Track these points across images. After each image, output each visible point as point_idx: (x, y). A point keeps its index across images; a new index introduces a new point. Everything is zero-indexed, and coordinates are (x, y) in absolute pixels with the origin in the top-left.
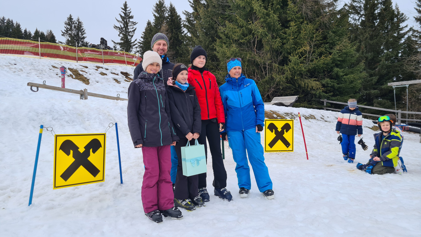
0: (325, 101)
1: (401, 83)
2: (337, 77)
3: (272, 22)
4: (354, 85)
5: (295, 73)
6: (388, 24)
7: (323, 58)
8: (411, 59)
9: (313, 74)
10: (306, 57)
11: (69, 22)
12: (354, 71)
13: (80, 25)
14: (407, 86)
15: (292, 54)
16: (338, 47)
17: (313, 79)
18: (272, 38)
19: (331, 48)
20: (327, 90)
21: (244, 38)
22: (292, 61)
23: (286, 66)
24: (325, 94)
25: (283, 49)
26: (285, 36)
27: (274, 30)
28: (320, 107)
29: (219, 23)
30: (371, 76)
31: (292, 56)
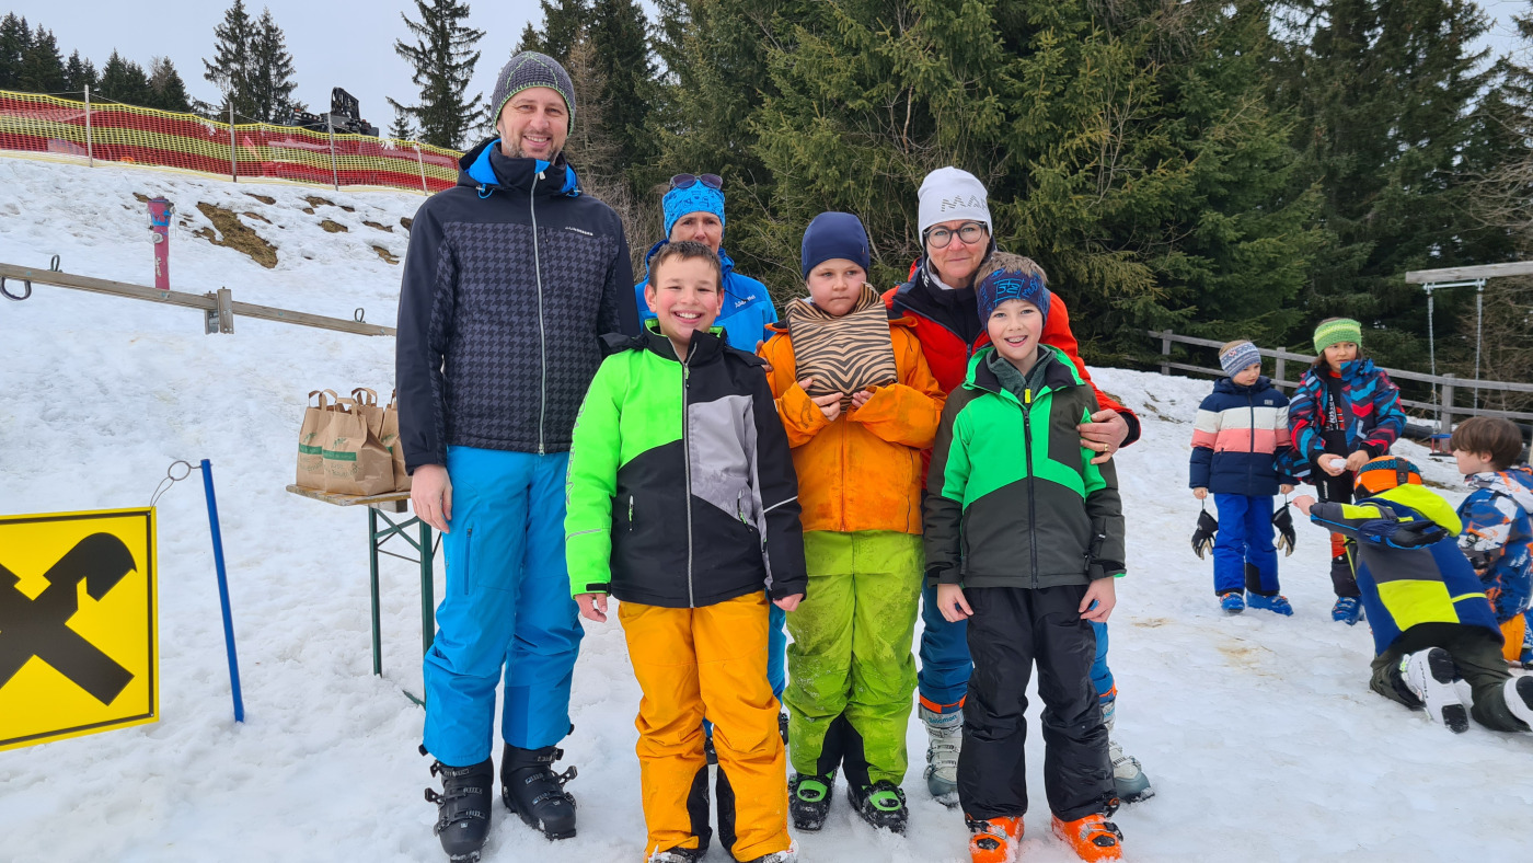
0: (1167, 337)
1: (1457, 274)
2: (1214, 247)
3: (968, 32)
4: (1276, 277)
5: (1054, 228)
6: (1417, 44)
7: (1163, 171)
8: (1498, 178)
9: (1121, 233)
10: (1095, 169)
11: (232, 29)
12: (1279, 224)
13: (274, 41)
14: (1480, 284)
15: (1043, 158)
16: (1219, 131)
17: (1122, 254)
18: (969, 93)
19: (1195, 136)
20: (1174, 295)
21: (865, 94)
22: (1044, 184)
23: (1021, 204)
24: (1168, 313)
25: (1011, 138)
26: (1018, 84)
27: (975, 62)
28: (1146, 359)
29: (775, 35)
30: (1348, 239)
31: (1043, 165)
